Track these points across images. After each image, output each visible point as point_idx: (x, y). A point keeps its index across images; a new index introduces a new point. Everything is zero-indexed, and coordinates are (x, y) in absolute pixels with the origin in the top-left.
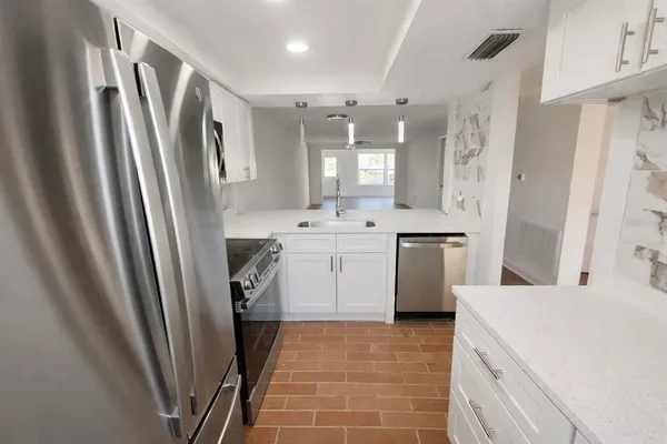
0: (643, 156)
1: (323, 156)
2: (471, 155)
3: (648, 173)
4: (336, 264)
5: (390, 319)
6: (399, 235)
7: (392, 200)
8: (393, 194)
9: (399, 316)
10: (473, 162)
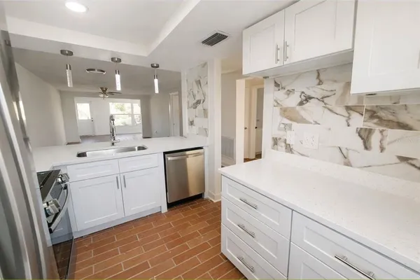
0: (276, 101)
1: (75, 102)
2: (198, 102)
3: (279, 108)
4: (121, 182)
5: (165, 209)
6: (165, 153)
7: (141, 135)
8: (141, 131)
9: (170, 206)
10: (200, 107)
